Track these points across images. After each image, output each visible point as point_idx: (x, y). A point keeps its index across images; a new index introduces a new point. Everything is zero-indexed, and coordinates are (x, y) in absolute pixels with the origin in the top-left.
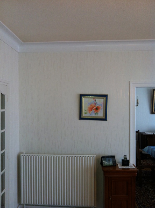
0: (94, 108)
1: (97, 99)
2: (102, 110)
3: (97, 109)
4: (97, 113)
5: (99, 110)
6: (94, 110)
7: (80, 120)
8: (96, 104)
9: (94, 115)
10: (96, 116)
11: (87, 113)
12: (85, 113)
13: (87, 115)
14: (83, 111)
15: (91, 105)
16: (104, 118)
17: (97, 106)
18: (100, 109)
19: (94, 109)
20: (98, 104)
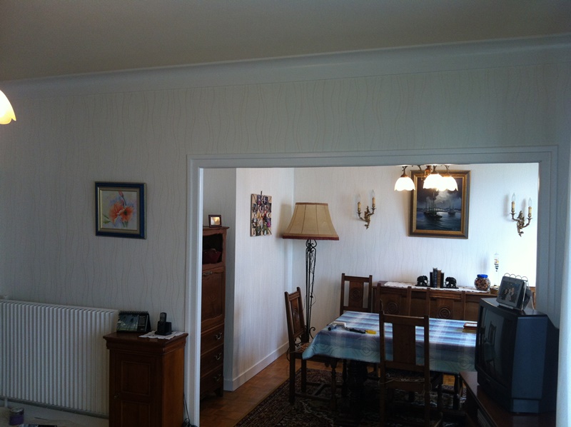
0: (121, 211)
1: (126, 192)
2: (136, 215)
3: (126, 213)
4: (127, 223)
5: (128, 216)
6: (121, 217)
7: (97, 237)
8: (123, 203)
9: (120, 227)
10: (125, 228)
11: (108, 222)
12: (106, 222)
13: (110, 226)
14: (102, 219)
15: (115, 206)
16: (138, 232)
17: (126, 207)
18: (132, 214)
19: (121, 214)
20: (127, 203)
